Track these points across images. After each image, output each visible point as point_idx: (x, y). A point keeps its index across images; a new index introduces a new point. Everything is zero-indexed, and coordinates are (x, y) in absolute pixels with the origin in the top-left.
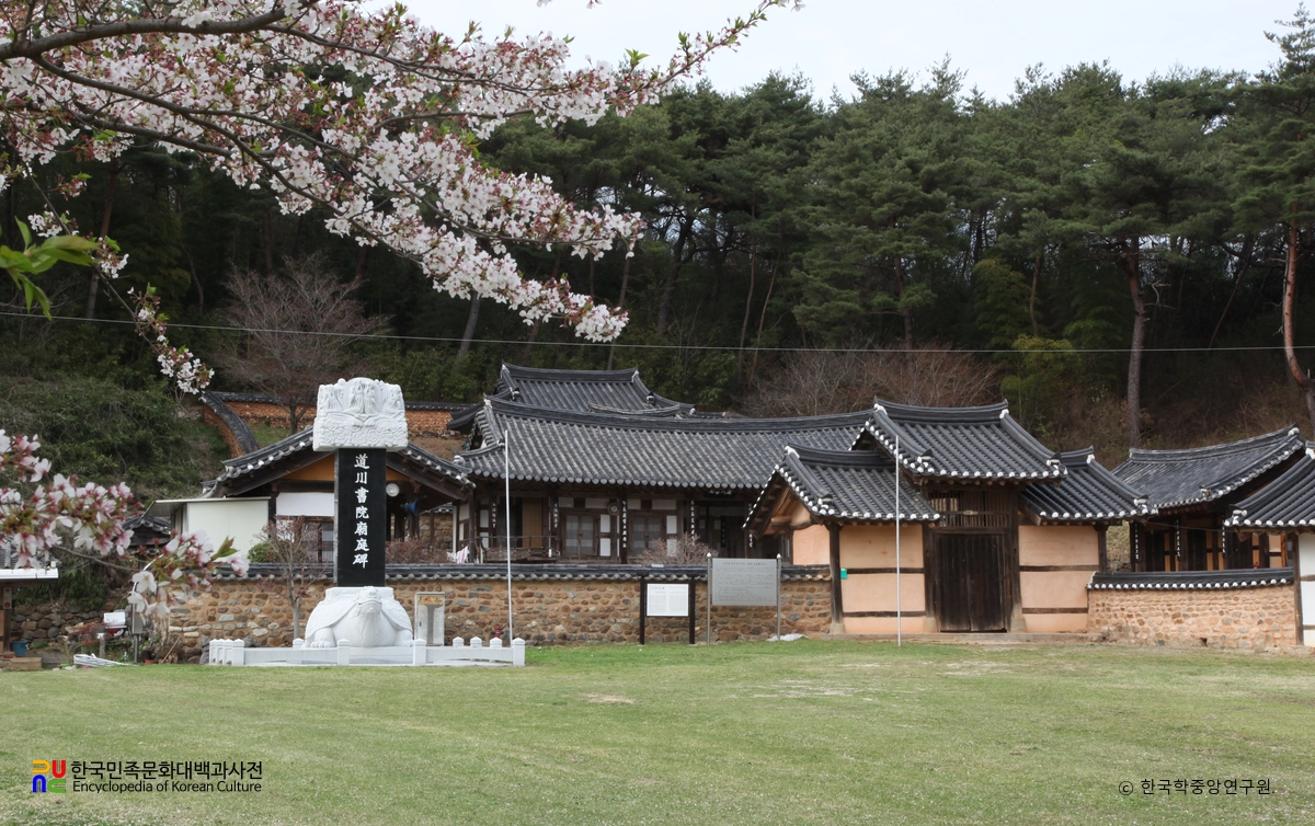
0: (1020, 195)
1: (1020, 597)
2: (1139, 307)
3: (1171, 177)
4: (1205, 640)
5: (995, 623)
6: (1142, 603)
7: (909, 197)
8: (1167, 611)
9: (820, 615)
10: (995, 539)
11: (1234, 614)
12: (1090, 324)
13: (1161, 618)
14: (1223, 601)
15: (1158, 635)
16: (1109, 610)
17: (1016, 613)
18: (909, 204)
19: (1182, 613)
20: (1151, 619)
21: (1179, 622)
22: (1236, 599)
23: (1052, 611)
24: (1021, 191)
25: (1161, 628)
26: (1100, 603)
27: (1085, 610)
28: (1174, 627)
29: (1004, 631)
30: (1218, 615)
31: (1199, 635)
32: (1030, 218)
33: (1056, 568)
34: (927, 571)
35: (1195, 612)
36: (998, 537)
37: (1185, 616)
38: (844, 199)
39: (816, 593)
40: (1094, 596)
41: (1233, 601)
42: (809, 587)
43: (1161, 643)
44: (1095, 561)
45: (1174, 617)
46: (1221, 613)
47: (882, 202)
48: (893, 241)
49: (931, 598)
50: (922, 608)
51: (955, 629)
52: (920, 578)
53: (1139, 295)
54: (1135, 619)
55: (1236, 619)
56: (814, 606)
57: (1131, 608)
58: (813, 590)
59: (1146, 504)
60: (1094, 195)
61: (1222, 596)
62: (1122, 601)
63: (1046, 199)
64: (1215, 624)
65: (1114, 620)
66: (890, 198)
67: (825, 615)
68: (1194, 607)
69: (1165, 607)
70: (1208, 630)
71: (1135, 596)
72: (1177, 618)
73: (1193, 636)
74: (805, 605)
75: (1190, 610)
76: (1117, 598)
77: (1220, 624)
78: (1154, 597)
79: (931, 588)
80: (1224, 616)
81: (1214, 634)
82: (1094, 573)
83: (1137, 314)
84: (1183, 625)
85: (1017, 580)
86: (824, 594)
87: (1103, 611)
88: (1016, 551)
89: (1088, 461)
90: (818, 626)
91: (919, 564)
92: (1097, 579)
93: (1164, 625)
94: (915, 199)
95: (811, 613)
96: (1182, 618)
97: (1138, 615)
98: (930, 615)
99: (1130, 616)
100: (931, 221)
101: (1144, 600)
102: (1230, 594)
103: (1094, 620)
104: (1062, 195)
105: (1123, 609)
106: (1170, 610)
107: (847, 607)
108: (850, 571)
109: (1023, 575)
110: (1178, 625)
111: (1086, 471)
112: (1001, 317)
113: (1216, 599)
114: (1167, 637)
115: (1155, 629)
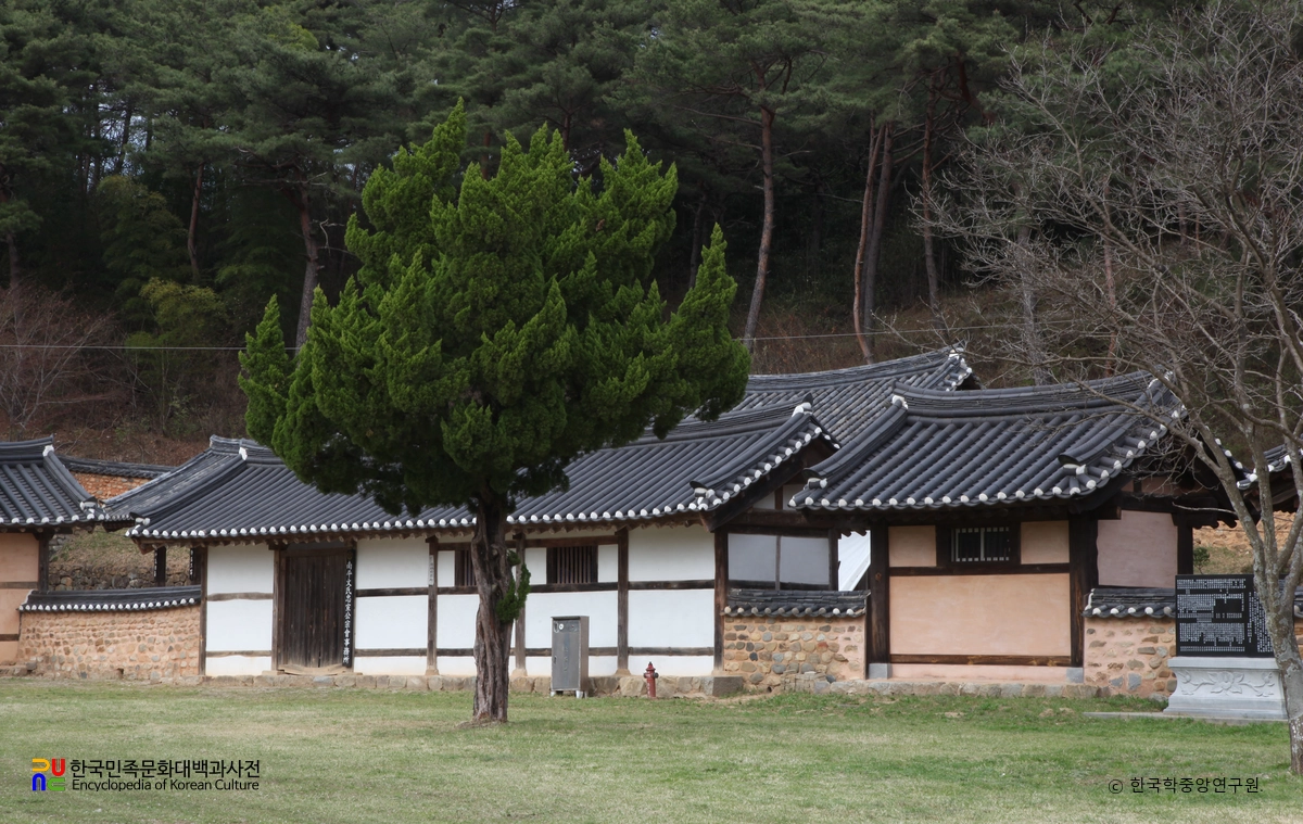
0: (161, 92)
2: (312, 251)
3: (342, 88)
4: (122, 671)
6: (69, 628)
8: (92, 638)
11: (150, 640)
12: (248, 269)
13: (85, 646)
14: (141, 625)
15: (82, 666)
19: (104, 639)
20: (76, 647)
21: (101, 650)
22: (153, 622)
24: (166, 86)
25: (84, 657)
27: (15, 637)
28: (96, 656)
30: (136, 642)
31: (117, 665)
32: (162, 125)
35: (116, 638)
37: (108, 643)
41: (149, 625)
43: (83, 675)
44: (33, 577)
45: (97, 644)
46: (139, 639)
53: (311, 235)
54: (61, 648)
55: (151, 645)
59: (94, 508)
60: (250, 102)
61: (140, 619)
62: (52, 625)
63: (193, 100)
64: (132, 652)
68: (115, 631)
69: (90, 632)
70: (125, 659)
72: (100, 646)
73: (112, 667)
75: (112, 635)
76: (48, 622)
77: (136, 651)
80: (141, 643)
81: (131, 664)
82: (30, 592)
83: (309, 259)
84: (105, 654)
92: (31, 599)
93: (88, 654)
96: (104, 646)
97: (65, 643)
99: (58, 645)
101: (72, 625)
102: (147, 616)
103: (23, 650)
104: (216, 97)
106: (94, 635)
110: (100, 654)
112: (135, 253)
113: (135, 622)
114: (89, 669)
115: (79, 659)
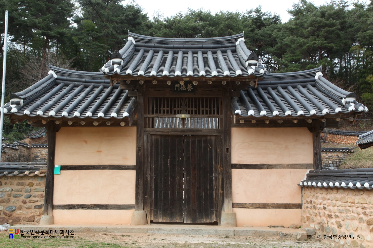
1: (231, 193)
5: (207, 216)
6: (339, 203)
7: (318, 23)
9: (35, 207)
10: (211, 140)
16: (315, 208)
17: (227, 208)
18: (319, 26)
20: (347, 222)
23: (264, 206)
26: (309, 200)
27: (299, 206)
29: (216, 223)
33: (270, 167)
34: (139, 168)
36: (213, 138)
38: (294, 29)
39: (34, 187)
40: (307, 192)
42: (27, 181)
44: (310, 160)
47: (308, 26)
48: (312, 41)
49: (141, 192)
50: (133, 202)
51: (168, 221)
52: (132, 174)
54: (334, 220)
56: (32, 199)
57: (331, 208)
58: (31, 185)
62: (324, 199)
65: (318, 219)
66: (311, 25)
67: (40, 207)
71: (334, 195)
74: (23, 198)
76: (321, 196)
78: (350, 197)
79: (141, 183)
82: (308, 171)
85: (229, 178)
86: (40, 187)
87: (311, 209)
88: (228, 150)
89: (316, 77)
90: (33, 217)
91: (132, 161)
92: (310, 177)
94: (321, 24)
95: (28, 205)
97: (336, 216)
98: (138, 208)
99: (330, 216)
100: (328, 32)
101: (341, 199)
103: (305, 216)
105: (325, 208)
107: (58, 200)
108: (63, 168)
109: (235, 173)
111: (314, 86)
